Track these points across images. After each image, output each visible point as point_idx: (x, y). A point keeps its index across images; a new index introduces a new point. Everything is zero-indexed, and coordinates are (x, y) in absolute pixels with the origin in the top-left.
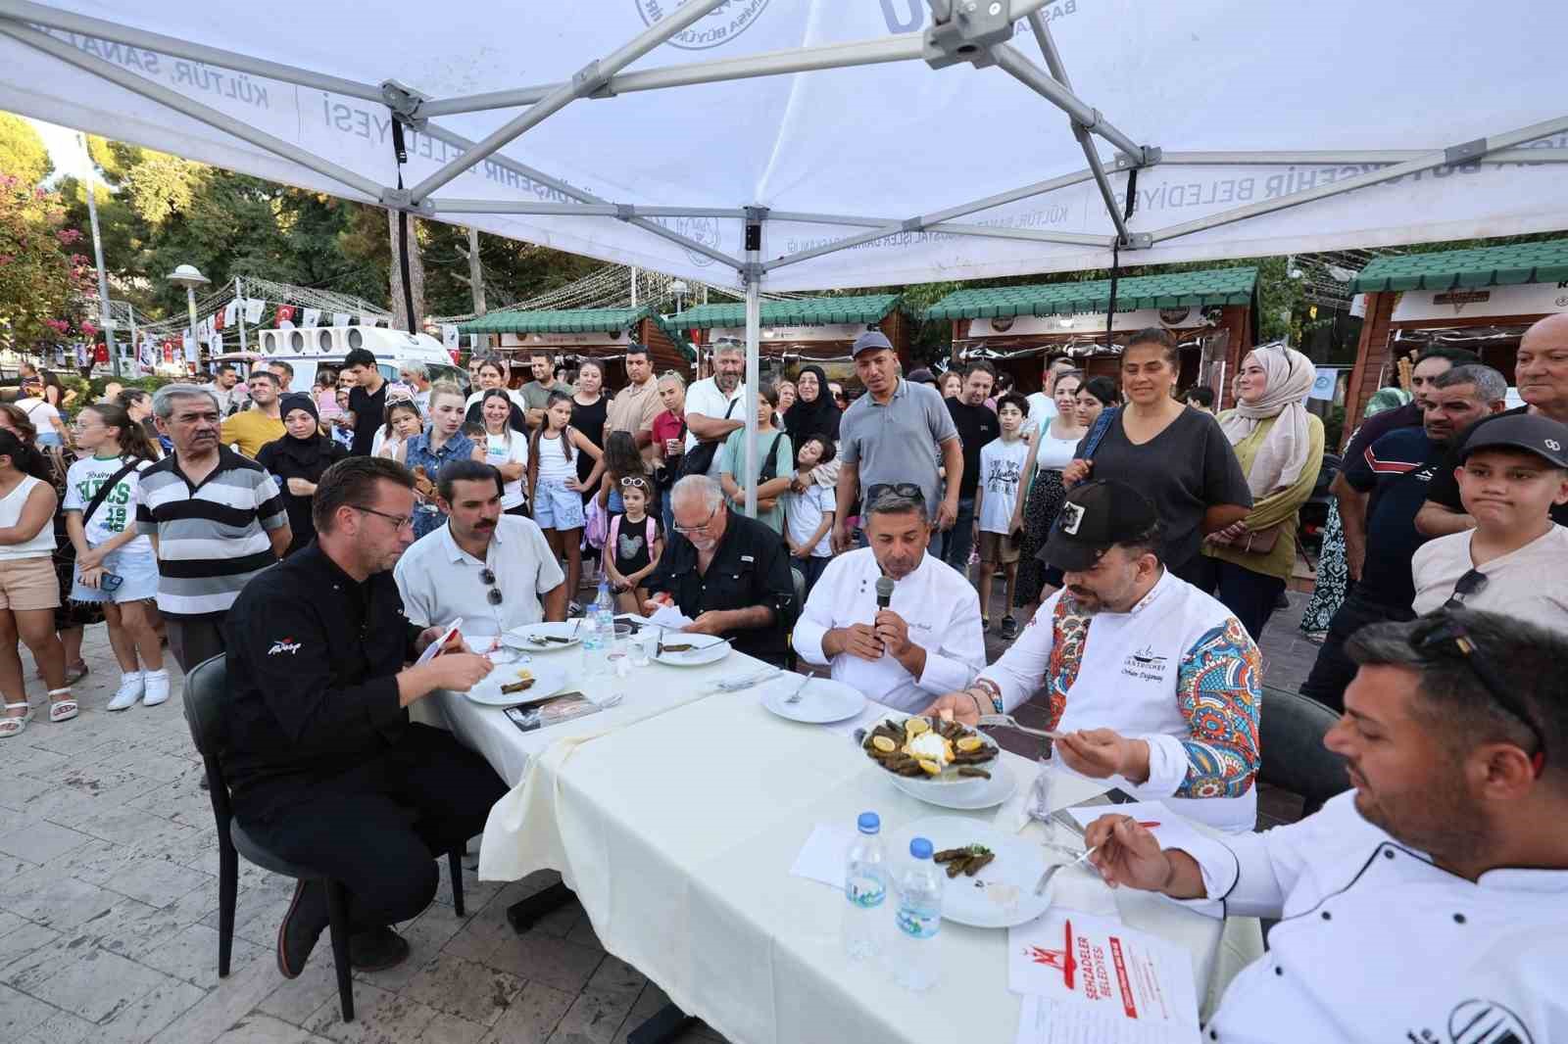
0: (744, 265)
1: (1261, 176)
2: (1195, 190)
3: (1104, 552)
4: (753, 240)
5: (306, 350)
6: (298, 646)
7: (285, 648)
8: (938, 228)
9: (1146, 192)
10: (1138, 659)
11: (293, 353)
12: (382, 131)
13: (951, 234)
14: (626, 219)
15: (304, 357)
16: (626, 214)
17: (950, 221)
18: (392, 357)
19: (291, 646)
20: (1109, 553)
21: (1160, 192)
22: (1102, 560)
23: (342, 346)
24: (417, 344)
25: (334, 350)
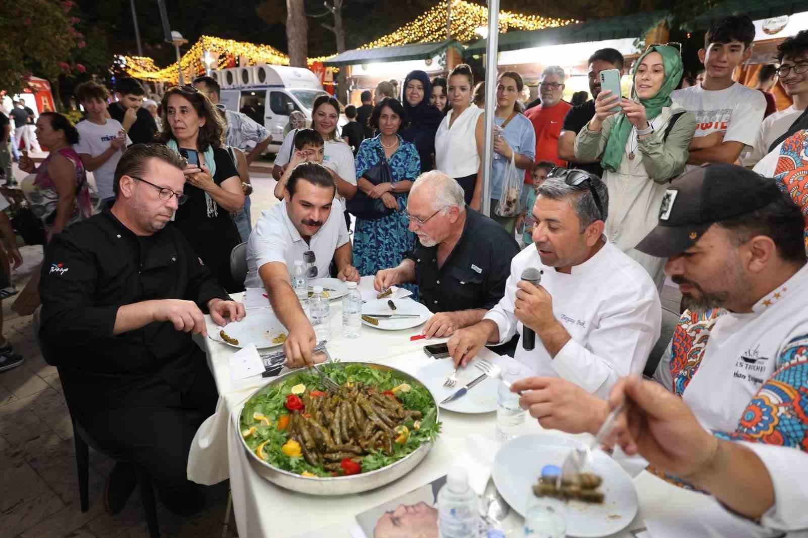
3: (700, 235)
5: (234, 83)
6: (66, 270)
7: (57, 270)
10: (746, 360)
11: (228, 85)
15: (234, 88)
18: (284, 86)
19: (62, 269)
20: (706, 235)
22: (700, 243)
23: (254, 79)
24: (300, 76)
25: (250, 83)
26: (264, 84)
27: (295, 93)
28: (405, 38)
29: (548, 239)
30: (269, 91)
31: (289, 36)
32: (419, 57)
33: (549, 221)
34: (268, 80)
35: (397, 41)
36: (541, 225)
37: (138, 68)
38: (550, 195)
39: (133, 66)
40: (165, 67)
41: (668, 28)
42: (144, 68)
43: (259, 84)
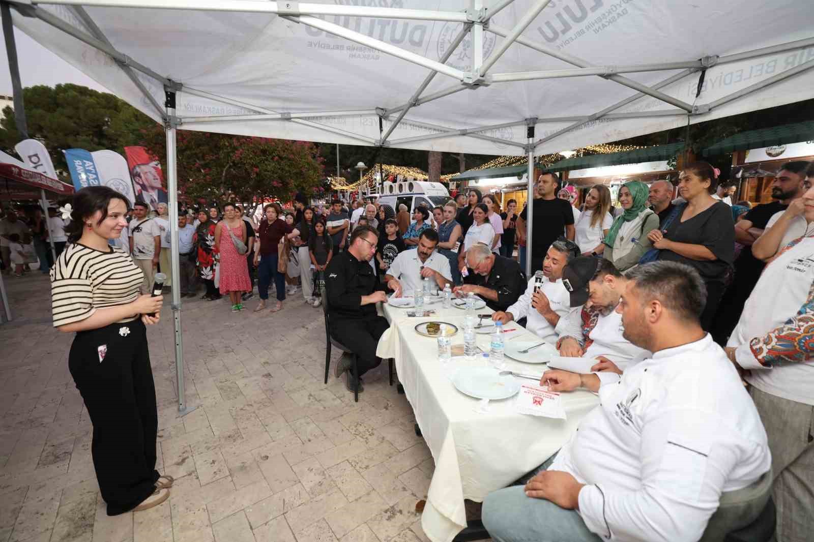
0: (526, 145)
1: (781, 58)
2: (739, 73)
4: (531, 133)
5: (394, 192)
7: (333, 276)
8: (605, 117)
9: (711, 80)
11: (390, 194)
12: (376, 123)
13: (614, 119)
14: (464, 135)
15: (393, 195)
16: (464, 133)
17: (611, 113)
18: (424, 194)
21: (719, 78)
23: (406, 190)
24: (434, 187)
25: (403, 192)
26: (412, 192)
27: (430, 198)
28: (507, 160)
29: (551, 266)
30: (414, 196)
31: (430, 162)
32: (513, 175)
33: (554, 259)
34: (415, 190)
35: (501, 163)
36: (549, 260)
37: (336, 184)
38: (559, 249)
39: (334, 182)
40: (352, 183)
41: (693, 153)
42: (340, 184)
43: (409, 192)
